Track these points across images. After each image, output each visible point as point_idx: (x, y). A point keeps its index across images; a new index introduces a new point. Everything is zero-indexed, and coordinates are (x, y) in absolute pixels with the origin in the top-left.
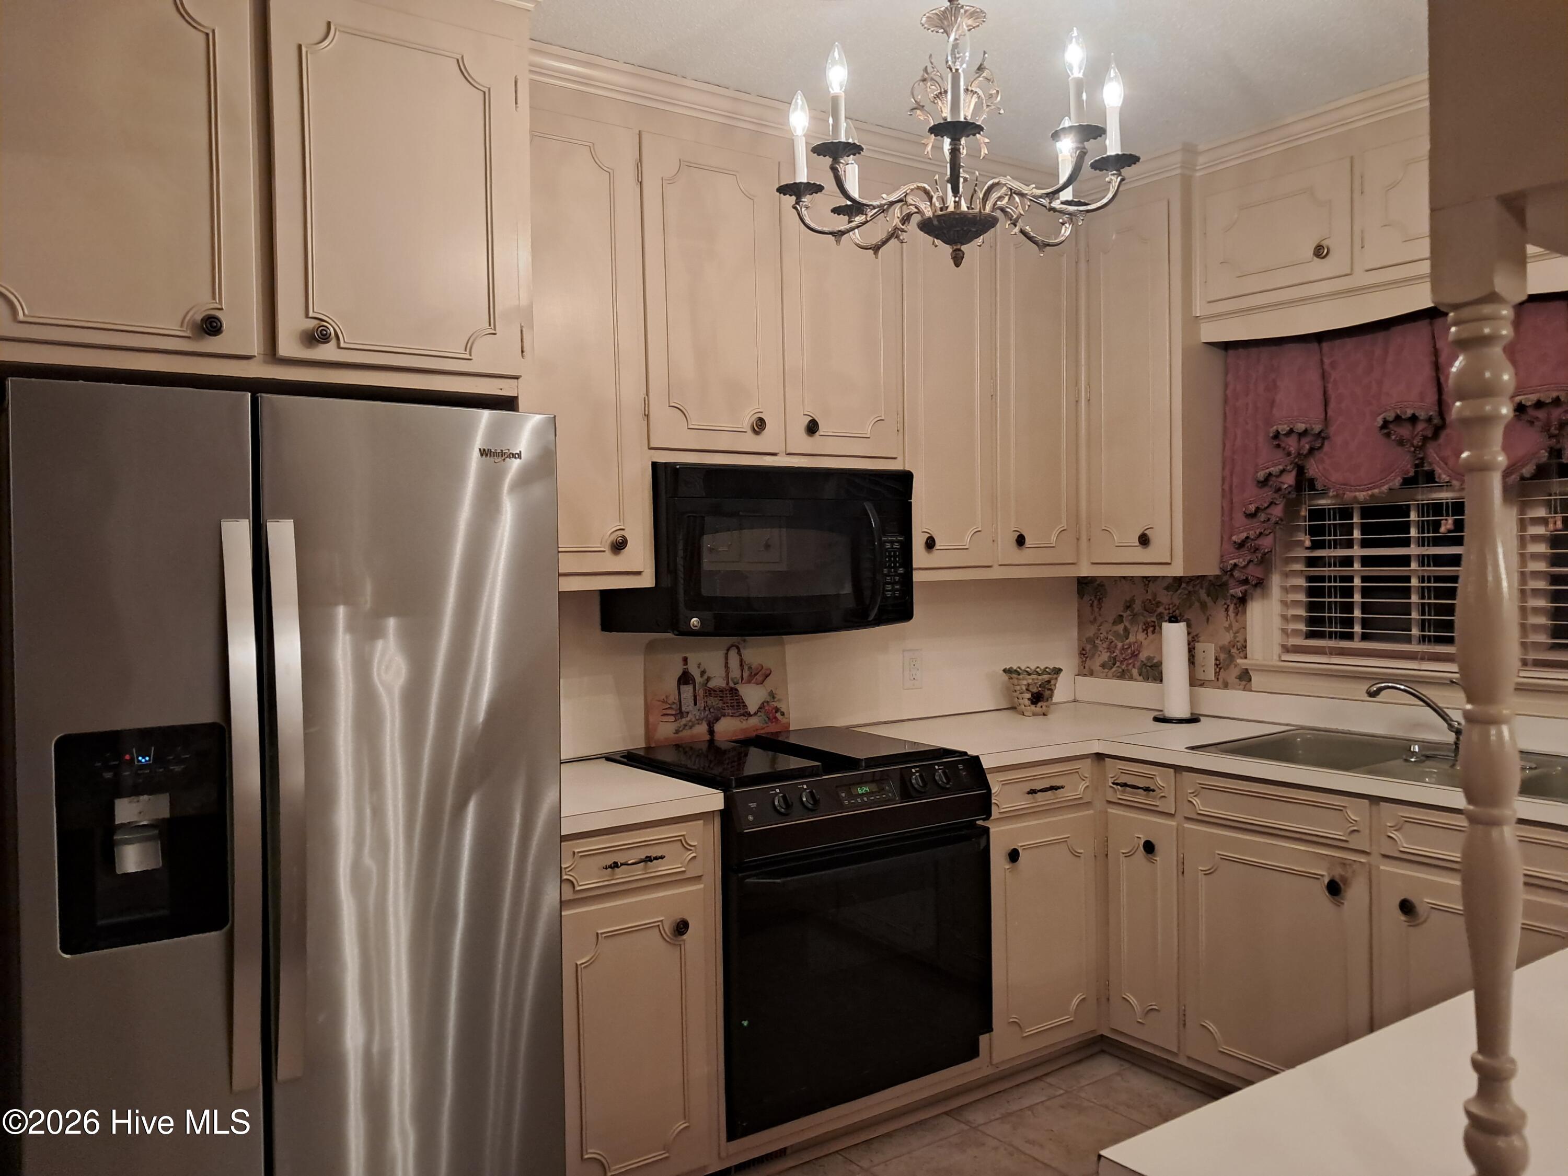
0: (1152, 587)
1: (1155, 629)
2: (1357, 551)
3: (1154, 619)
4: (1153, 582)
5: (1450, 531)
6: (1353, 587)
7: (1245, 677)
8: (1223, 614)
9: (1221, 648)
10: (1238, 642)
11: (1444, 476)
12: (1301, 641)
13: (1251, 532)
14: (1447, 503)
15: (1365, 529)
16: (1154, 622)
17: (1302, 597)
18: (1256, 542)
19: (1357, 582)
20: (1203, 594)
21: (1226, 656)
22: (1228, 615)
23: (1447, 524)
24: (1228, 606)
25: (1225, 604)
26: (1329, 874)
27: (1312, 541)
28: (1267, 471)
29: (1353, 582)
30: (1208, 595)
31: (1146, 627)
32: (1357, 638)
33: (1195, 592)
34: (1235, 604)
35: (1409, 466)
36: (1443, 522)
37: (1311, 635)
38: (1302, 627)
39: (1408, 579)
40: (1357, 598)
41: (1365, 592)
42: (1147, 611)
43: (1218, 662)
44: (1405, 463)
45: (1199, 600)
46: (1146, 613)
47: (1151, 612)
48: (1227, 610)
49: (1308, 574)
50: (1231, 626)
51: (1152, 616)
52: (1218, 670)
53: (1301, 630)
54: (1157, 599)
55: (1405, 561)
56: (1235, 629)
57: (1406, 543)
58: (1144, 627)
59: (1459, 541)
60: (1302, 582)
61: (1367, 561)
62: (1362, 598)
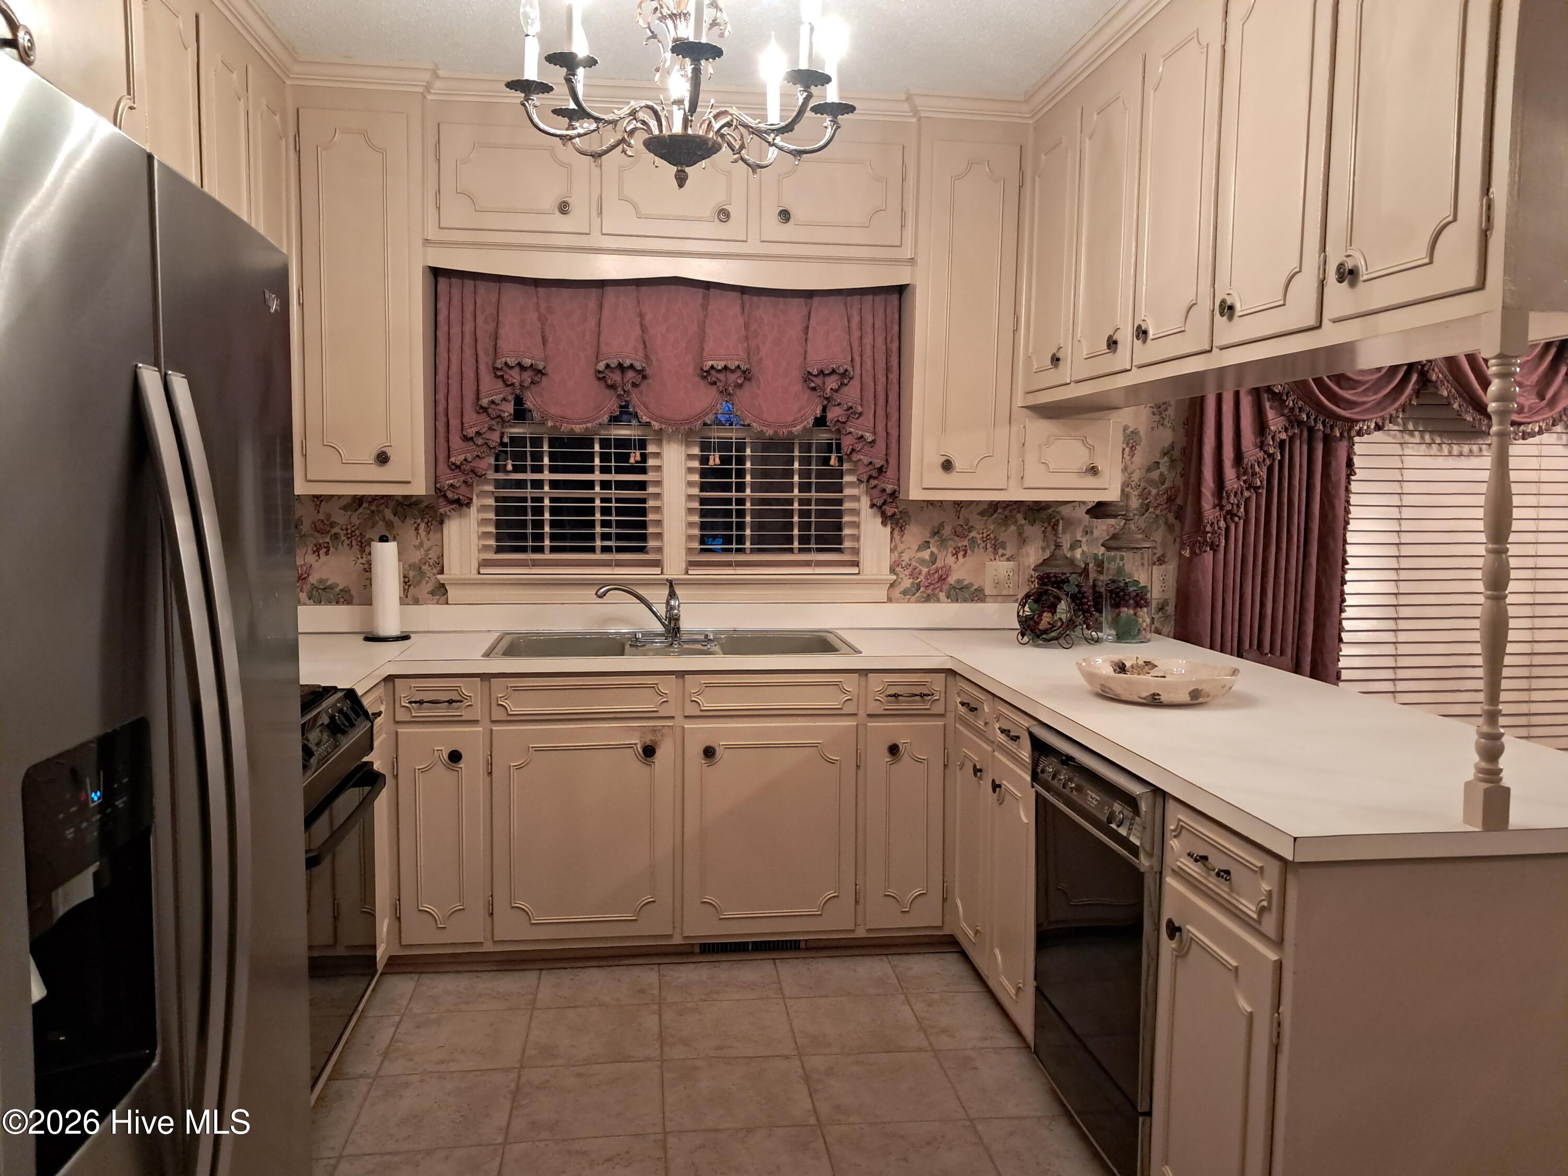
0: (324, 507)
1: (329, 550)
2: (546, 476)
3: (328, 540)
4: (326, 502)
5: (637, 462)
6: (543, 506)
7: (441, 591)
8: (413, 532)
9: (410, 566)
10: (430, 559)
11: (644, 417)
12: (492, 556)
13: (469, 455)
14: (635, 439)
15: (552, 456)
16: (328, 543)
17: (492, 516)
18: (471, 464)
19: (547, 502)
20: (388, 514)
21: (417, 573)
22: (418, 533)
23: (635, 456)
24: (419, 525)
25: (415, 523)
26: (641, 741)
27: (513, 465)
28: (490, 399)
29: (543, 502)
30: (395, 515)
31: (317, 549)
32: (547, 550)
33: (379, 511)
34: (427, 523)
35: (615, 406)
36: (632, 455)
37: (499, 550)
38: (492, 542)
39: (592, 500)
40: (547, 516)
41: (553, 511)
42: (319, 532)
43: (406, 580)
44: (612, 405)
45: (384, 519)
46: (317, 534)
47: (323, 532)
48: (417, 529)
49: (496, 495)
50: (421, 544)
51: (326, 537)
52: (406, 587)
53: (491, 546)
54: (331, 520)
55: (590, 485)
56: (425, 547)
57: (591, 470)
58: (315, 549)
59: (643, 471)
60: (491, 502)
61: (554, 484)
62: (550, 516)
